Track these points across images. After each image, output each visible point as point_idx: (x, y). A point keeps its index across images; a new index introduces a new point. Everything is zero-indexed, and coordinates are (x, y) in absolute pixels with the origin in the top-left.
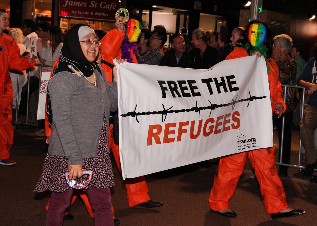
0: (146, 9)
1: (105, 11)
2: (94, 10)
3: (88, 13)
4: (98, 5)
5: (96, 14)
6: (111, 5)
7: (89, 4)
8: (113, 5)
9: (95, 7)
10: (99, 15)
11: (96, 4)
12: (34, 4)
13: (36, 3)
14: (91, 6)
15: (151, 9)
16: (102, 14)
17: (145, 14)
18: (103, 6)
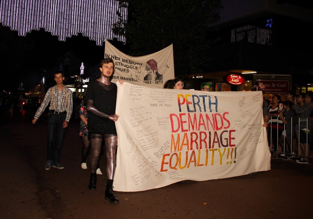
0: (304, 86)
1: (280, 88)
2: (274, 88)
3: (271, 90)
4: (276, 85)
5: (275, 90)
6: (284, 85)
7: (271, 85)
8: (285, 84)
9: (275, 86)
10: (277, 90)
11: (275, 85)
12: (243, 87)
13: (244, 87)
14: (273, 86)
15: (307, 87)
16: (279, 90)
17: (304, 89)
18: (279, 86)
